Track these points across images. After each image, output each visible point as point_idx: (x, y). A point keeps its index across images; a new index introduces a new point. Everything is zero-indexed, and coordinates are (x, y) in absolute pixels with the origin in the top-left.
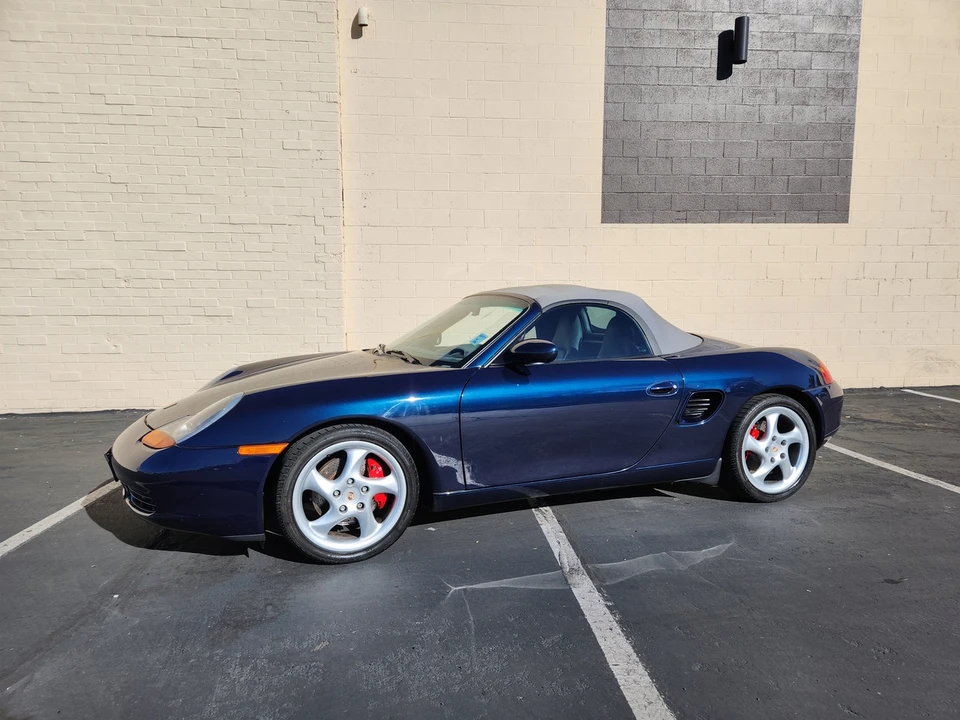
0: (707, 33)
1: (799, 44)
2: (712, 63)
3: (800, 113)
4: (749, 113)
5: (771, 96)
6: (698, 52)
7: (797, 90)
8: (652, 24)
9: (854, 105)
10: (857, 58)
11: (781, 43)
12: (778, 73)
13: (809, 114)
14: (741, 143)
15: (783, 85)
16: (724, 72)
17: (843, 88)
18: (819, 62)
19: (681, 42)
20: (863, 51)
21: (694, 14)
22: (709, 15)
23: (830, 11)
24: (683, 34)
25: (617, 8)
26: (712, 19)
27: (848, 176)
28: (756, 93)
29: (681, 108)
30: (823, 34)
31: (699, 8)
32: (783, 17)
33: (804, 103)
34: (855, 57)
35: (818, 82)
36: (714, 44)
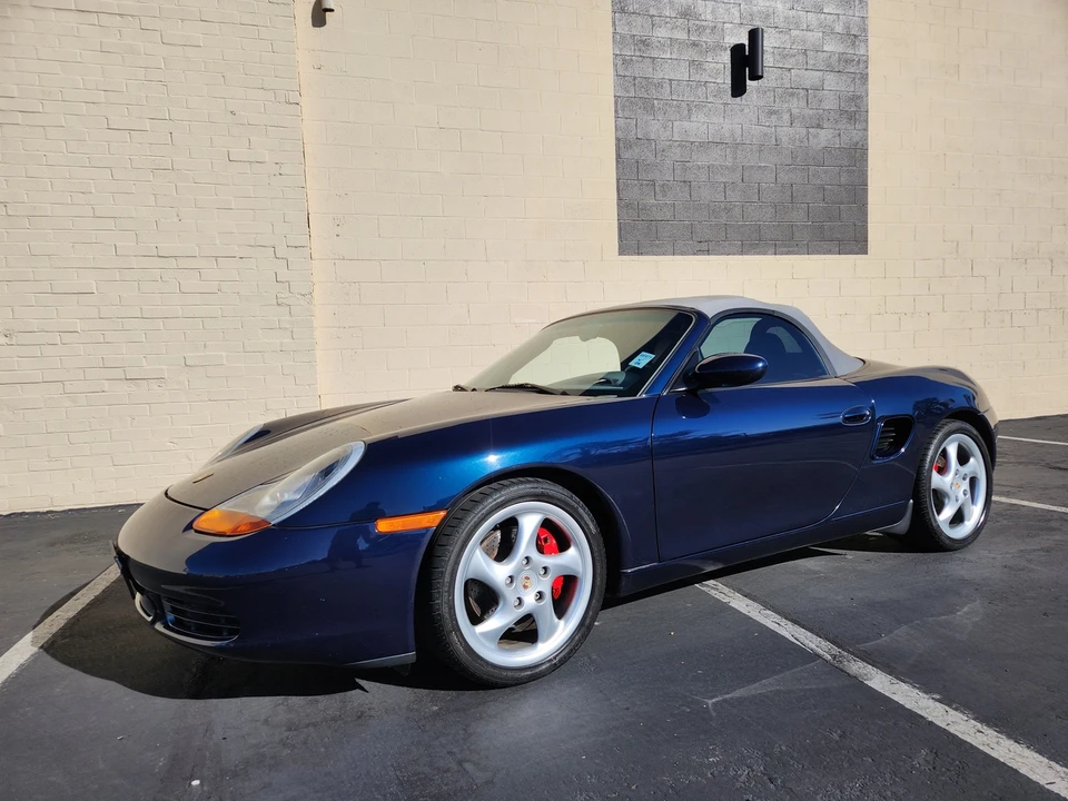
0: (719, 47)
1: (811, 62)
2: (726, 80)
3: (816, 136)
4: (765, 134)
5: (786, 117)
6: (712, 65)
7: (811, 112)
8: (662, 33)
9: (866, 130)
10: (867, 80)
11: (793, 60)
12: (791, 93)
13: (824, 137)
14: (760, 167)
15: (796, 105)
16: (738, 89)
17: (854, 111)
18: (831, 81)
19: (691, 54)
20: (871, 71)
21: (704, 23)
22: (720, 25)
23: (839, 28)
24: (695, 44)
25: (623, 11)
26: (722, 30)
27: (865, 204)
28: (772, 113)
29: (698, 126)
30: (834, 53)
31: (709, 17)
32: (794, 33)
33: (819, 126)
34: (864, 78)
35: (830, 103)
36: (726, 58)
